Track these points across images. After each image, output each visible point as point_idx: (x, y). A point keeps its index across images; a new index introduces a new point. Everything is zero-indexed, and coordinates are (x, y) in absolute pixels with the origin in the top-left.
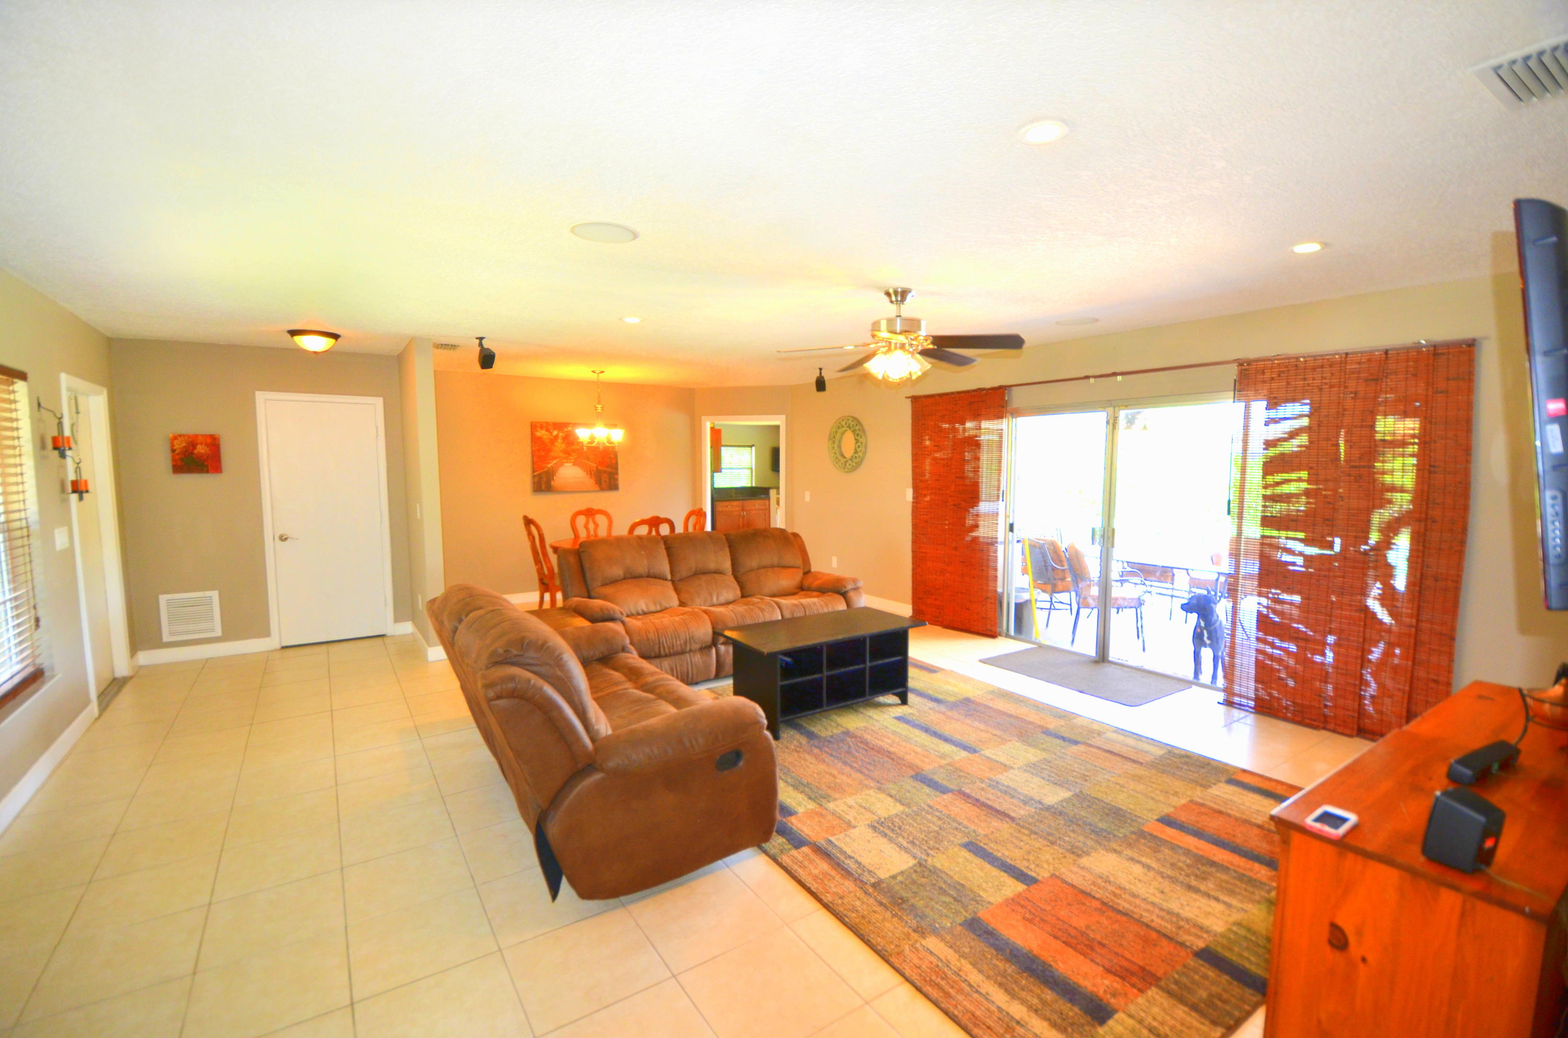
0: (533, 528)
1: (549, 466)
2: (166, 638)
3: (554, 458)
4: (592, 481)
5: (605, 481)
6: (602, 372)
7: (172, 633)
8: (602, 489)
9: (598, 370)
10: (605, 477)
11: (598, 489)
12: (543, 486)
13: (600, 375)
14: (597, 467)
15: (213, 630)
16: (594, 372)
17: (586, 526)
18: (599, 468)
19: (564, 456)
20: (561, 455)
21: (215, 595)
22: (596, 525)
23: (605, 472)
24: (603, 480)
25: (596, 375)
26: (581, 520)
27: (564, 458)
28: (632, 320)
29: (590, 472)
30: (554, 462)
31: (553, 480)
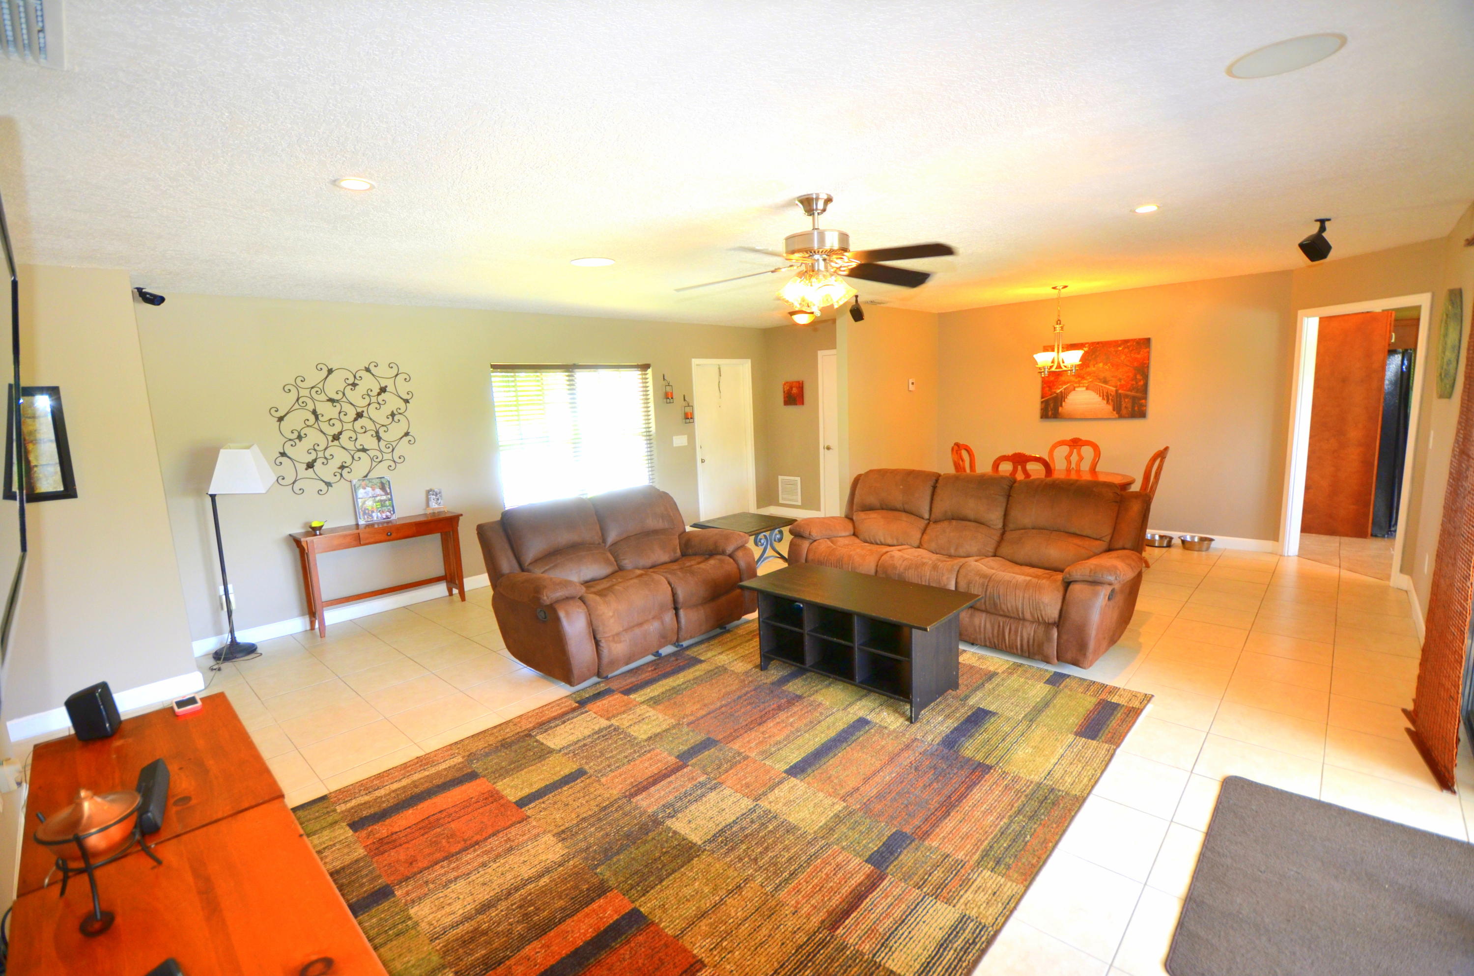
0: (965, 454)
1: (1058, 391)
2: (781, 501)
3: (1065, 383)
4: (1110, 408)
5: (1126, 407)
6: (1065, 287)
7: (783, 499)
8: (1121, 416)
9: (1060, 284)
10: (1126, 403)
11: (1117, 416)
12: (1050, 413)
13: (1063, 290)
14: (1117, 391)
15: (797, 501)
16: (1054, 288)
17: (1068, 458)
18: (1120, 391)
19: (1076, 380)
20: (1073, 379)
21: (798, 479)
22: (1081, 458)
23: (1126, 396)
24: (1124, 405)
25: (1056, 291)
26: (1064, 450)
27: (1076, 383)
28: (1147, 209)
29: (1106, 397)
30: (1065, 387)
31: (1061, 406)
